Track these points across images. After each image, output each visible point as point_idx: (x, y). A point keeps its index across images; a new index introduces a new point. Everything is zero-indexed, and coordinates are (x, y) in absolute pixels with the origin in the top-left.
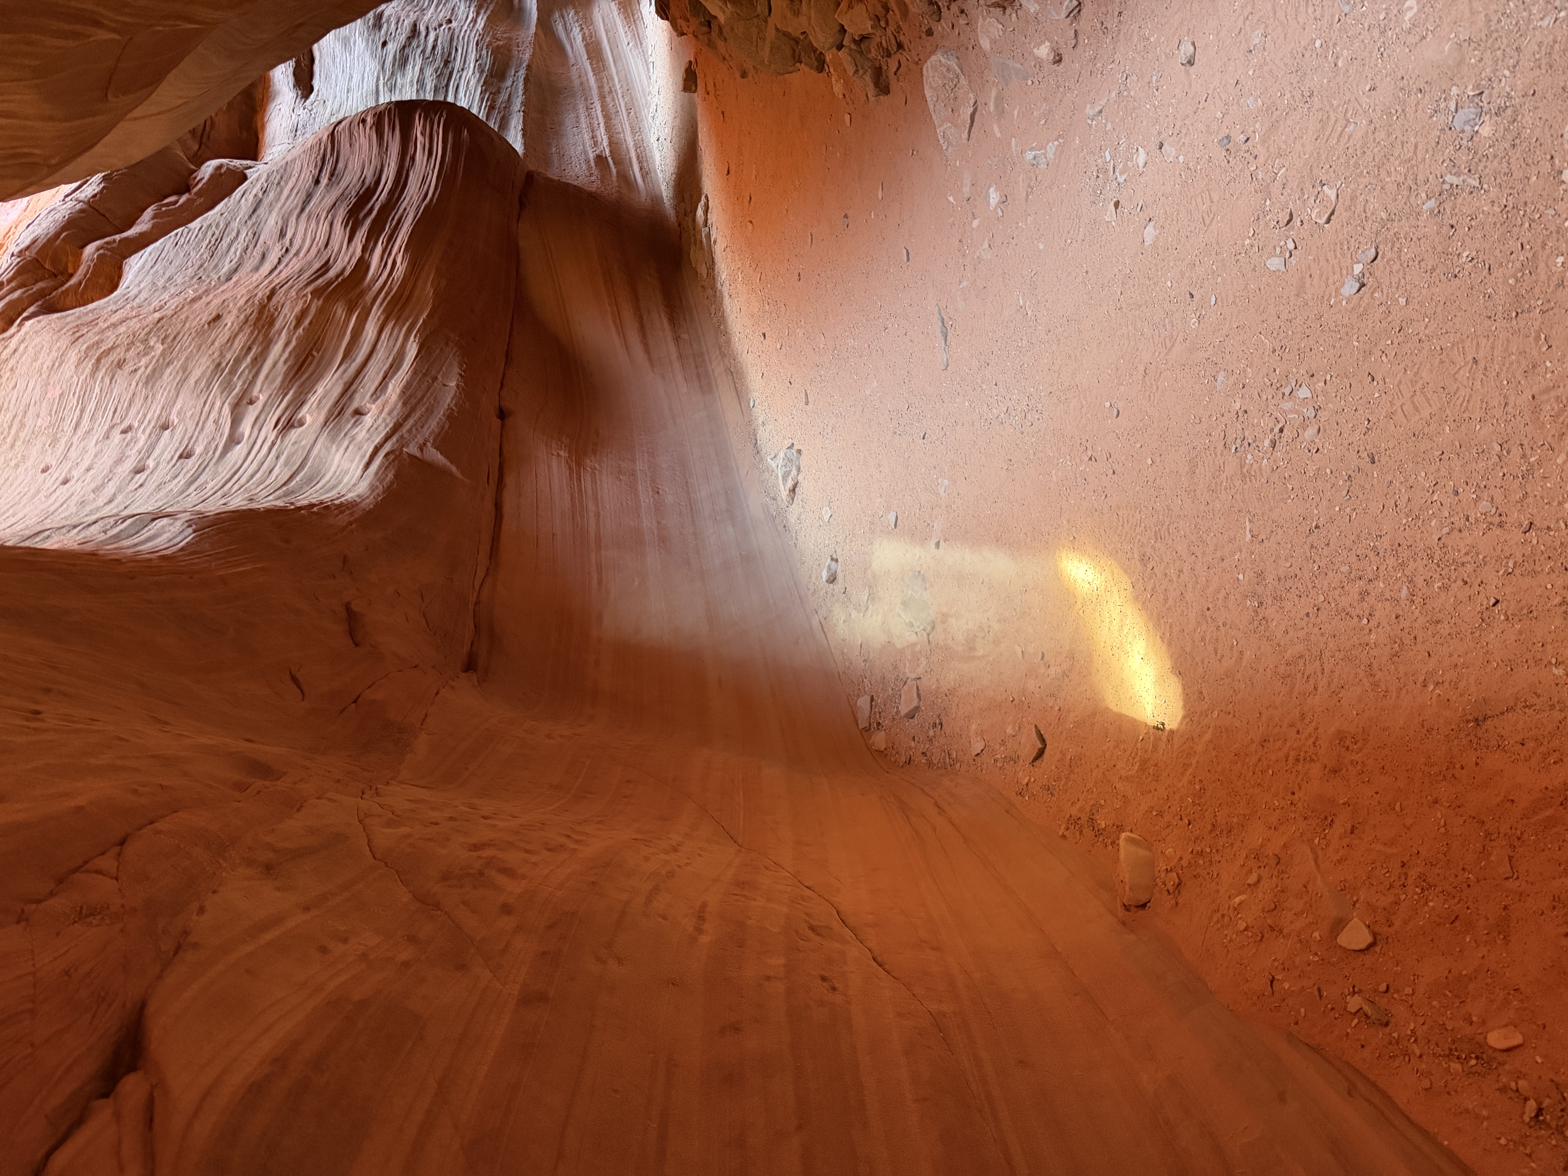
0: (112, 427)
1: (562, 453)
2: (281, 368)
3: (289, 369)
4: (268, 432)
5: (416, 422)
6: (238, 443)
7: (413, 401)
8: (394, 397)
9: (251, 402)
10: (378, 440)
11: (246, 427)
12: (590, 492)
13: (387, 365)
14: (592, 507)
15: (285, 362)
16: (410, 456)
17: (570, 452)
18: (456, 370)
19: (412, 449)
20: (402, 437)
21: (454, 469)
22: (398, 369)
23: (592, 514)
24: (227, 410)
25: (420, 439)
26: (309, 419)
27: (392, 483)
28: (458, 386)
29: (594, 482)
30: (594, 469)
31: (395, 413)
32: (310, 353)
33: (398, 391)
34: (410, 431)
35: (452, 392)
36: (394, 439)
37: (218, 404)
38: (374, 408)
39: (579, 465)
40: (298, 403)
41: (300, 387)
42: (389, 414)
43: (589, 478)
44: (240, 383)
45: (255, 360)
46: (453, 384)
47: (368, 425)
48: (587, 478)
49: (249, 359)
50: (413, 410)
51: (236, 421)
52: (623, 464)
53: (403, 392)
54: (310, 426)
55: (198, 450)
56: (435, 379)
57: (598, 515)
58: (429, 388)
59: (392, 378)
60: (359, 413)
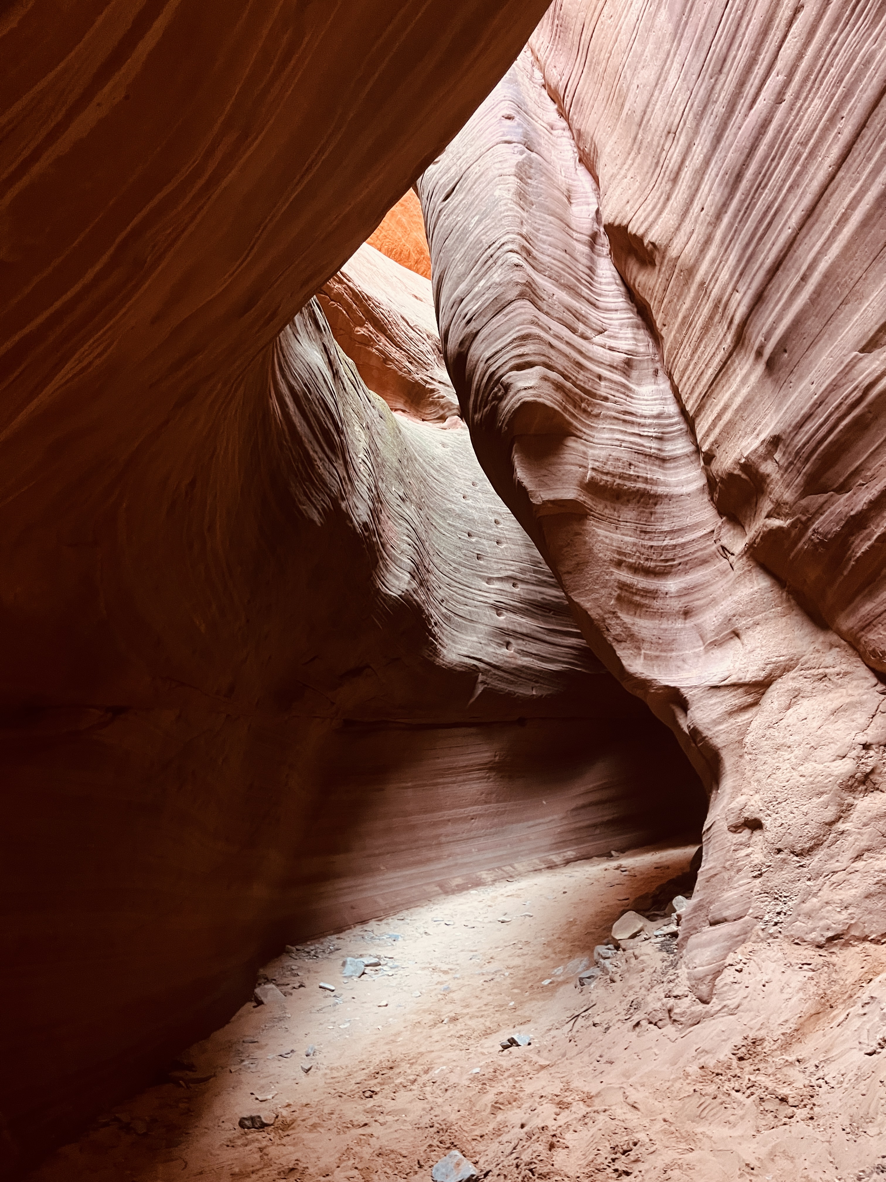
0: (499, 514)
1: (497, 758)
2: (539, 597)
3: (538, 602)
4: (493, 598)
5: (501, 677)
6: (487, 583)
7: (518, 673)
8: (520, 662)
9: (514, 585)
10: (486, 659)
11: (497, 585)
12: (470, 777)
13: (544, 655)
14: (460, 778)
15: (543, 599)
16: (477, 677)
17: (497, 763)
18: (545, 693)
19: (481, 678)
20: (490, 671)
21: (473, 700)
22: (543, 661)
23: (454, 779)
24: (510, 573)
25: (489, 680)
26: (502, 618)
27: (456, 671)
28: (533, 695)
29: (478, 778)
30: (489, 778)
31: (507, 665)
32: (550, 611)
33: (525, 664)
34: (495, 674)
35: (528, 693)
36: (488, 667)
37: (513, 568)
38: (511, 652)
39: (491, 769)
40: (515, 610)
41: (527, 609)
42: (506, 662)
43: (480, 775)
44: (527, 577)
45: (545, 582)
46: (534, 693)
47: (498, 652)
48: (481, 774)
49: (545, 578)
50: (510, 673)
51: (501, 579)
52: (494, 795)
53: (523, 666)
54: (497, 620)
55: (481, 562)
56: (536, 682)
57: (454, 782)
58: (529, 680)
59: (535, 658)
60: (508, 645)
